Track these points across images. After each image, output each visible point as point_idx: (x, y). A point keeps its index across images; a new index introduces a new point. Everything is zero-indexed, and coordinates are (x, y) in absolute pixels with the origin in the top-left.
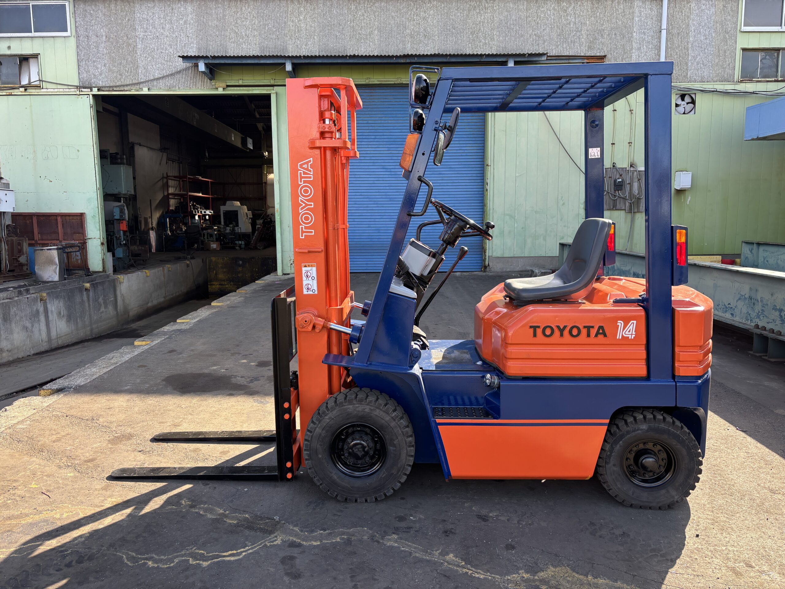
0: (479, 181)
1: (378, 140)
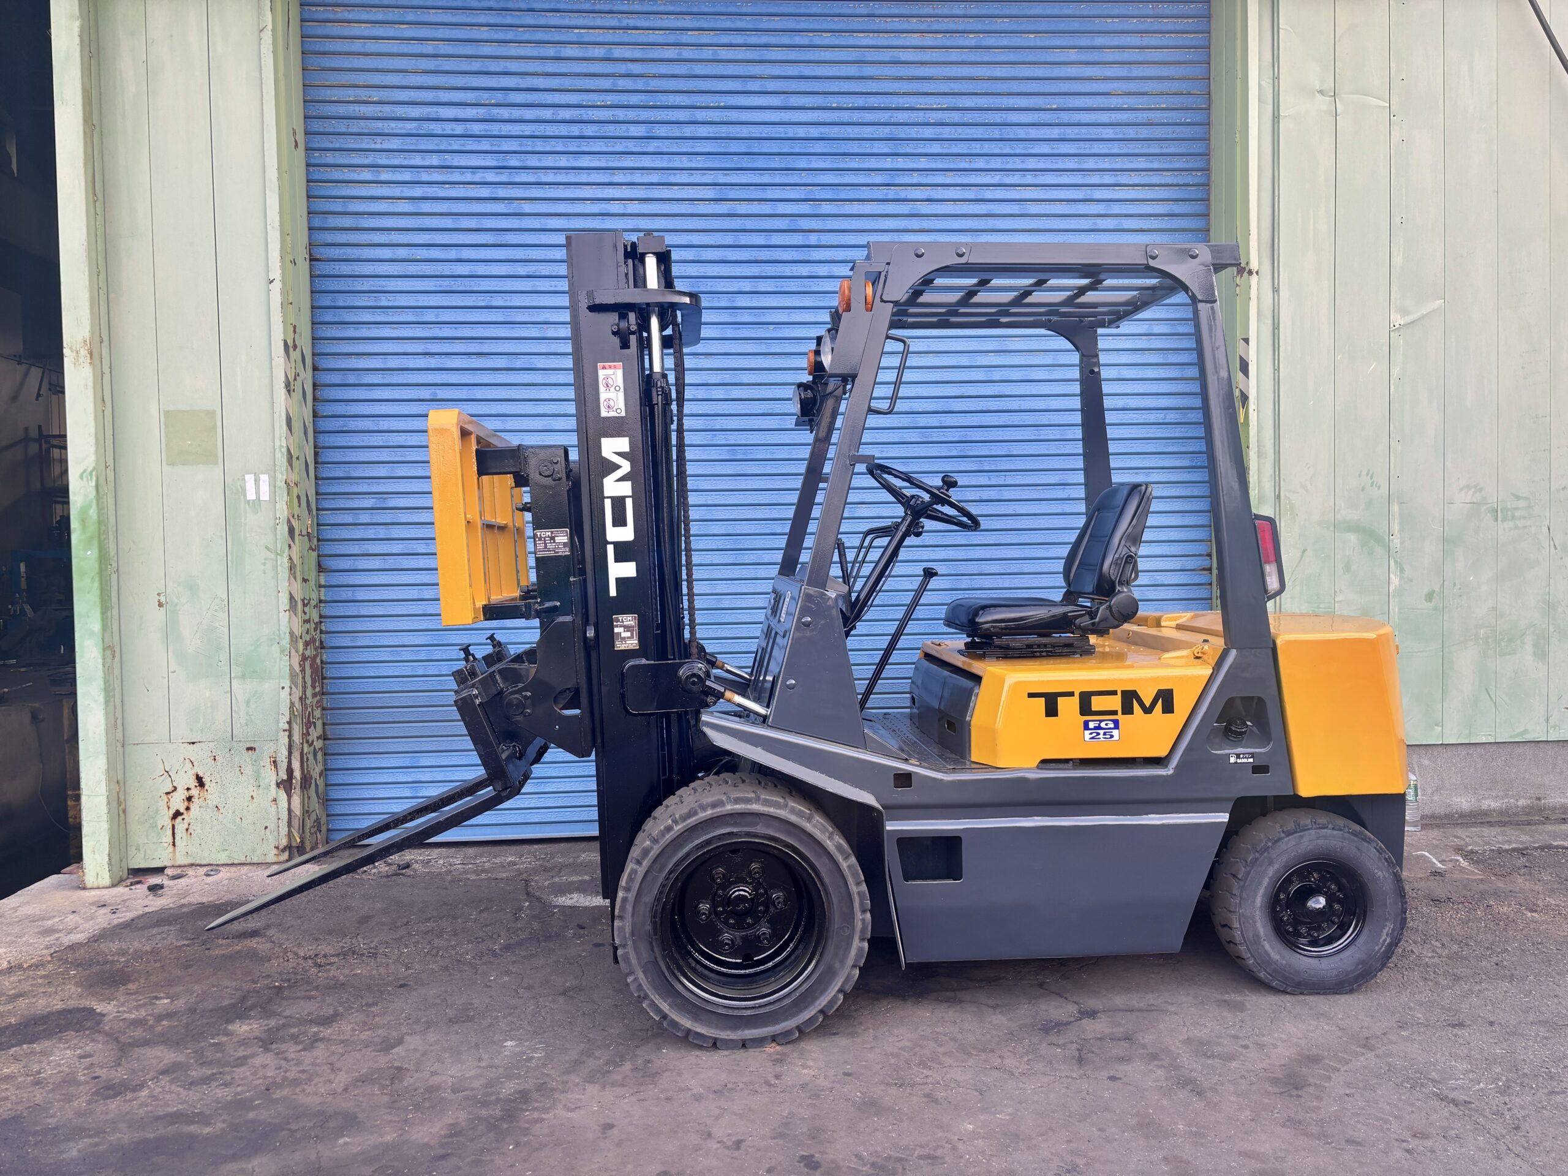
1: (664, 146)
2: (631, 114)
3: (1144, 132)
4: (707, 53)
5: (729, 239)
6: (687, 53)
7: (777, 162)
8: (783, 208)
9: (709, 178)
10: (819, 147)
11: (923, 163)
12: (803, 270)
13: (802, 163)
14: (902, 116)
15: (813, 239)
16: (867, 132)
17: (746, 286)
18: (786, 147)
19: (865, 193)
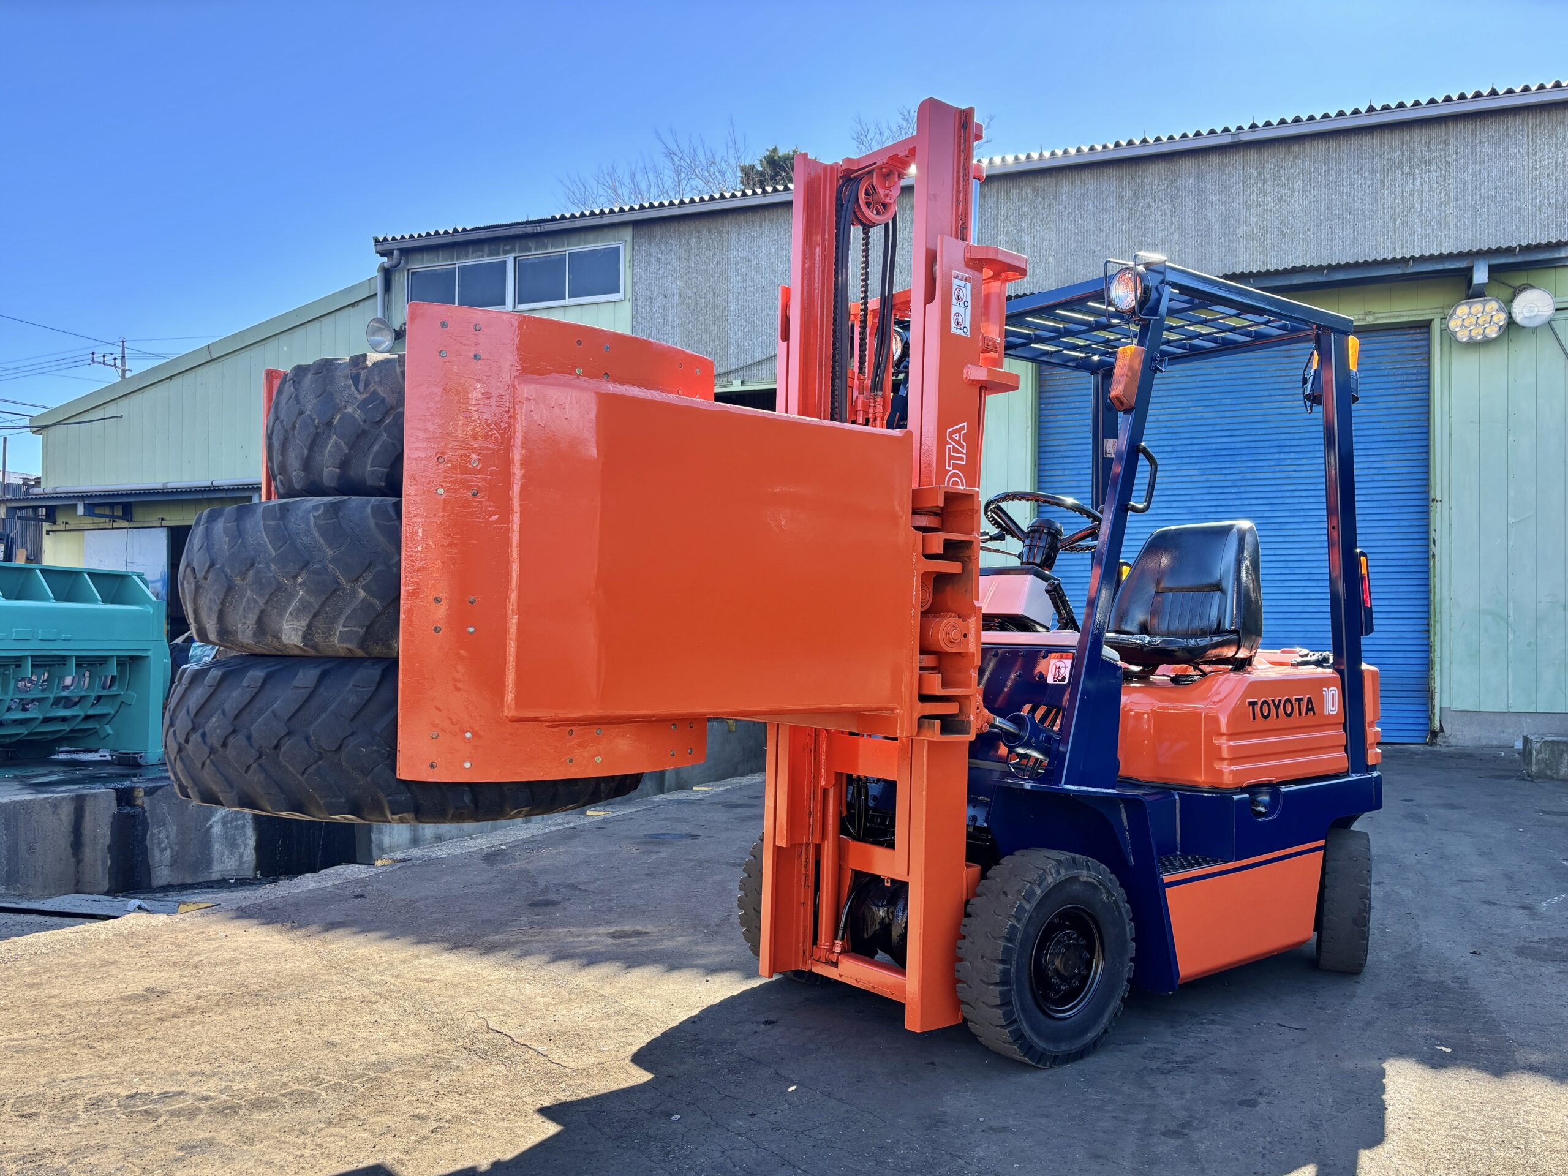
0: (1416, 536)
1: (1179, 454)
2: (1166, 443)
3: (1396, 438)
4: (1199, 415)
5: (1205, 491)
6: (1190, 416)
7: (1227, 459)
8: (1229, 477)
9: (1198, 466)
10: (1245, 451)
11: (1292, 455)
12: (1238, 502)
13: (1238, 458)
14: (1283, 437)
15: (1242, 489)
16: (1267, 444)
17: (1213, 510)
18: (1231, 452)
19: (1266, 469)
